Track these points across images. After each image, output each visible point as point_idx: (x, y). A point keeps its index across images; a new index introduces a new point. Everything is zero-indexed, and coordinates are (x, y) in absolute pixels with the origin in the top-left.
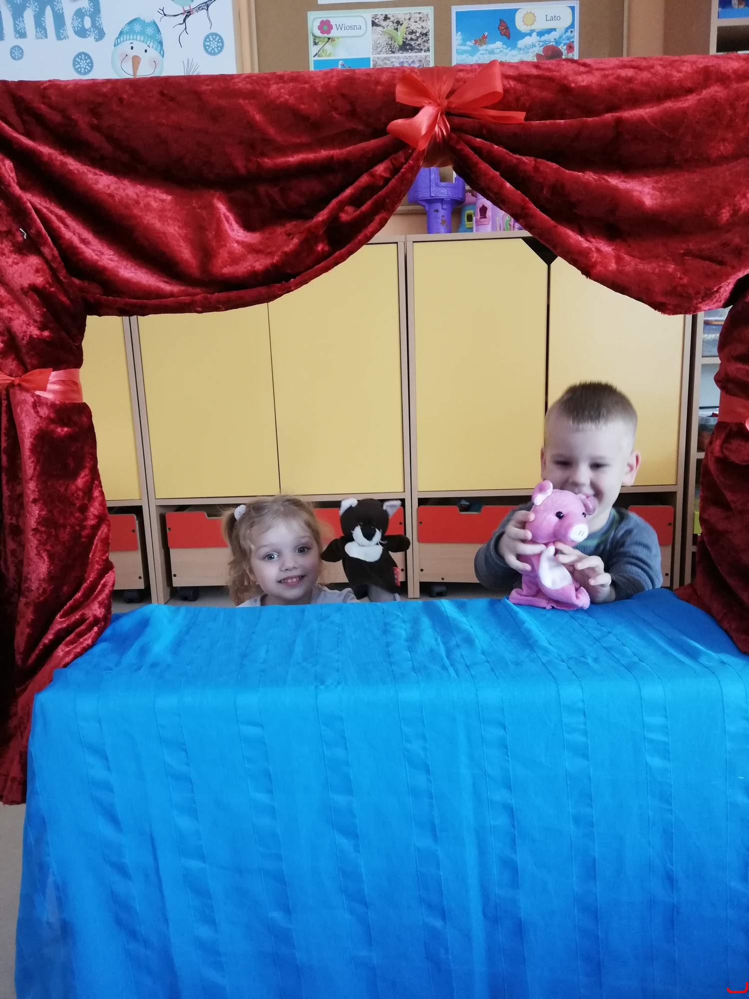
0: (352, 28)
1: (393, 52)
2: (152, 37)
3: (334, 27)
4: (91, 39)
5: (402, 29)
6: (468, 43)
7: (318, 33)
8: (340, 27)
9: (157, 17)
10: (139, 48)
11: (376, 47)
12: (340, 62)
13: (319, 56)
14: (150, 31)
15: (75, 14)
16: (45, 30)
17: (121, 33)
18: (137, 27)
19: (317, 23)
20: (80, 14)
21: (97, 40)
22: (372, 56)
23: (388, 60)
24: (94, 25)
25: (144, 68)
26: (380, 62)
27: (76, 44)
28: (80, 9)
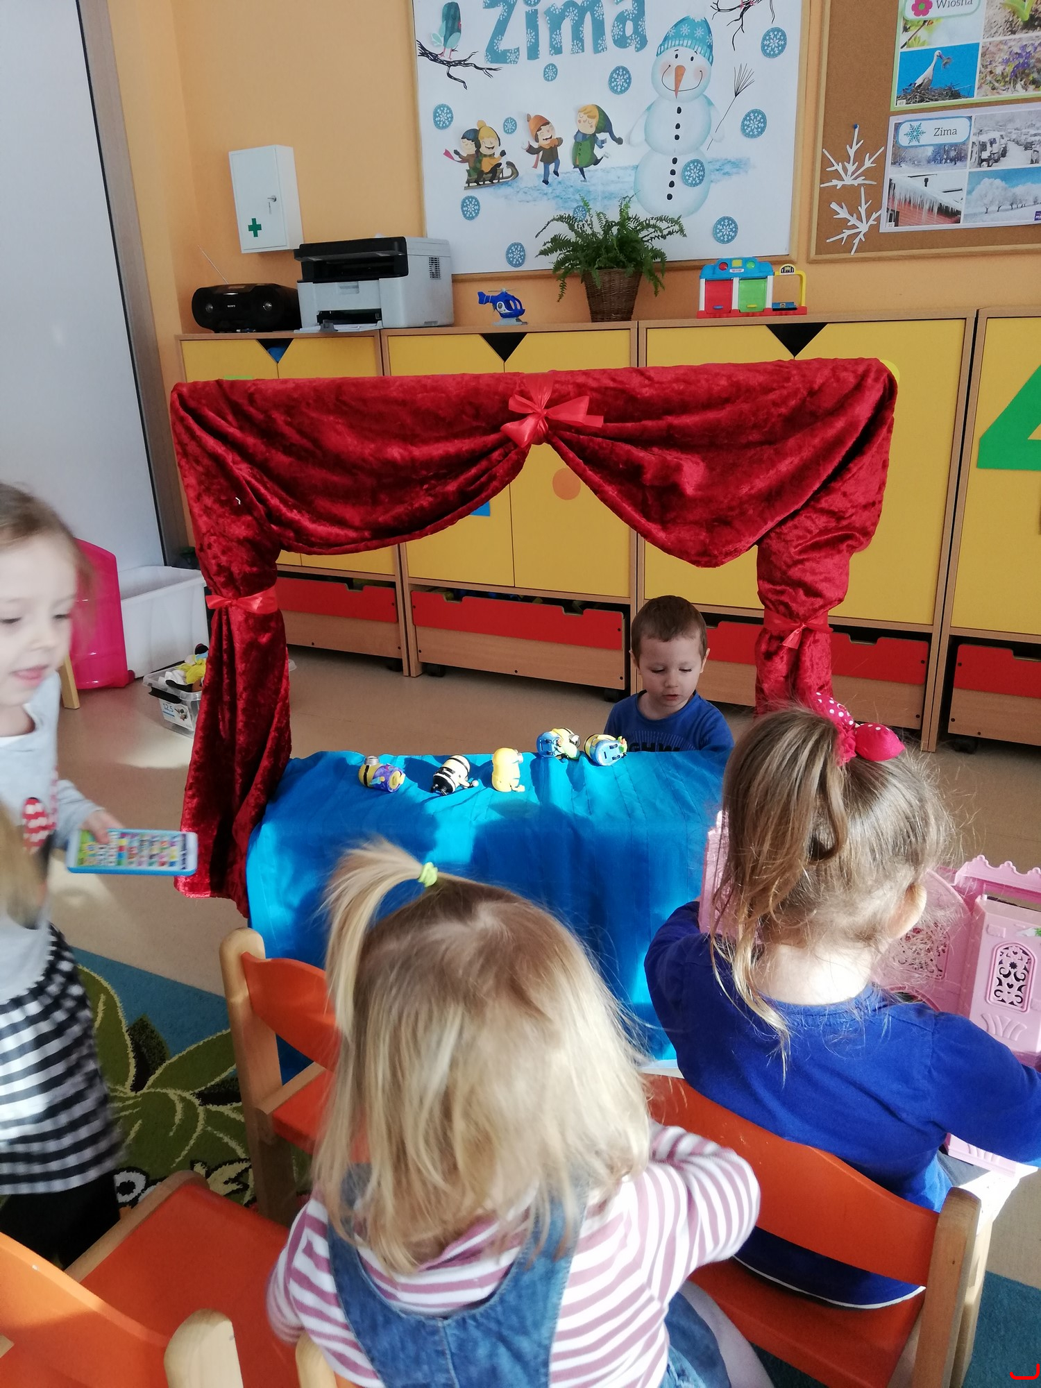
1: (1013, 32)
2: (701, 41)
3: (934, 5)
4: (631, 49)
7: (910, 15)
8: (941, 4)
9: (709, 14)
10: (684, 53)
11: (990, 28)
12: (937, 53)
13: (909, 47)
14: (700, 32)
15: (616, 20)
16: (582, 41)
17: (666, 39)
18: (685, 29)
20: (621, 19)
21: (638, 50)
22: (982, 41)
23: (1005, 43)
24: (636, 31)
25: (688, 81)
26: (992, 49)
27: (615, 56)
28: (622, 13)
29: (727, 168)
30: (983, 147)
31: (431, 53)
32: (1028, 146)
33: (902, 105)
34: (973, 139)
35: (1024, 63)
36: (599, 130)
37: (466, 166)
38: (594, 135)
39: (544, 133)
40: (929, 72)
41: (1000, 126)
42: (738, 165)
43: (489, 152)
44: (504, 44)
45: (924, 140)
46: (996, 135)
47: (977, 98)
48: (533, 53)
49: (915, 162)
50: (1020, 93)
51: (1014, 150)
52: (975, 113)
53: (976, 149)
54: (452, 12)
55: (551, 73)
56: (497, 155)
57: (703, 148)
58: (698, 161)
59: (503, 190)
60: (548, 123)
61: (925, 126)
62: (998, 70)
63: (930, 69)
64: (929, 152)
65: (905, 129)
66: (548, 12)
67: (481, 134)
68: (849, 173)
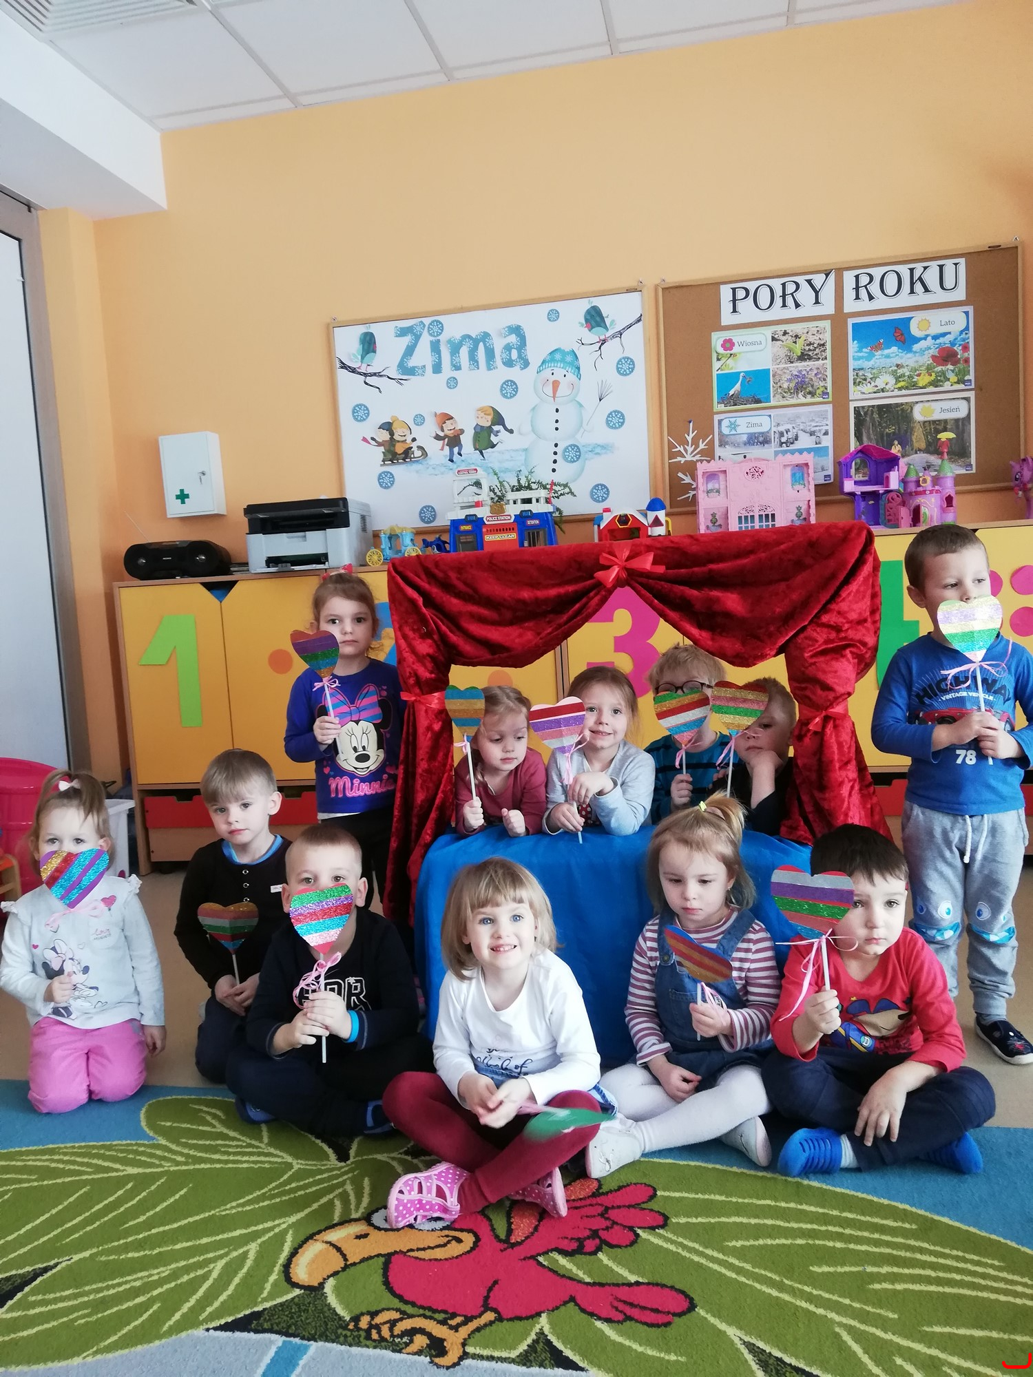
0: (752, 344)
1: (792, 362)
2: (571, 364)
3: (736, 344)
4: (517, 368)
5: (800, 342)
6: (864, 350)
7: (721, 350)
8: (741, 344)
9: (576, 347)
10: (559, 373)
11: (776, 359)
12: (742, 374)
13: (722, 370)
14: (569, 358)
15: (504, 349)
16: (477, 362)
17: (544, 362)
18: (558, 356)
19: (721, 342)
20: (508, 348)
21: (522, 369)
22: (771, 367)
23: (787, 369)
24: (520, 356)
25: (563, 390)
26: (779, 372)
27: (503, 373)
28: (509, 344)
29: (598, 450)
30: (781, 434)
31: (349, 367)
32: (812, 434)
33: (722, 407)
34: (774, 429)
35: (802, 381)
36: (494, 424)
37: (382, 449)
38: (490, 427)
39: (448, 425)
40: (738, 387)
41: (791, 421)
42: (603, 448)
43: (402, 439)
44: (412, 362)
45: (739, 430)
46: (789, 427)
47: (773, 403)
48: (437, 369)
49: (735, 445)
50: (802, 400)
51: (802, 435)
52: (773, 412)
53: (777, 436)
54: (368, 338)
55: (452, 383)
56: (409, 440)
57: (578, 436)
58: (575, 446)
59: (415, 467)
60: (452, 418)
61: (739, 421)
62: (785, 385)
63: (738, 385)
64: (745, 438)
65: (725, 423)
66: (449, 342)
67: (394, 426)
68: (689, 452)
